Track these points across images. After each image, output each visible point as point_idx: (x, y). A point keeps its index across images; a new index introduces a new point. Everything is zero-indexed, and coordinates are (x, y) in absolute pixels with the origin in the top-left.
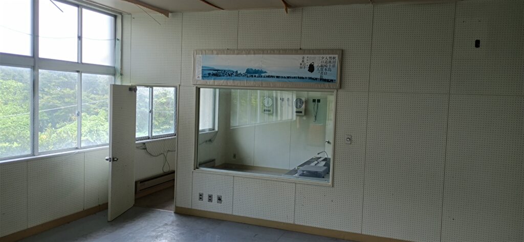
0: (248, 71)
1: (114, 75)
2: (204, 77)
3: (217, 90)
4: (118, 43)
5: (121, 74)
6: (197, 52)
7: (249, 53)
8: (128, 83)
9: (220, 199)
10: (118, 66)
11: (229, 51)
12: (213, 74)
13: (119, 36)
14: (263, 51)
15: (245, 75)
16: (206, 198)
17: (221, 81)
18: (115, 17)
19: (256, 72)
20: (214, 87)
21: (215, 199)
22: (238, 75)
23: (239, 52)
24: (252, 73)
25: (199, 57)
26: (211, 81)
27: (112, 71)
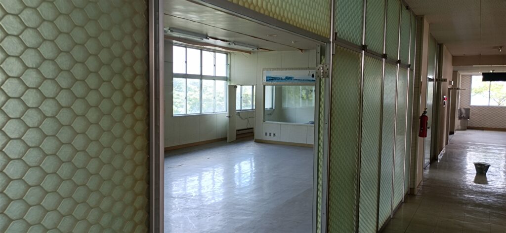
0: (286, 78)
1: (227, 80)
2: (267, 81)
3: (274, 87)
4: (228, 66)
5: (230, 80)
6: (264, 69)
7: (286, 70)
8: (233, 84)
9: (274, 135)
10: (228, 76)
11: (278, 69)
12: (270, 79)
13: (229, 63)
14: (293, 69)
15: (284, 80)
16: (268, 134)
17: (274, 82)
18: (227, 54)
19: (290, 78)
20: (272, 85)
21: (272, 135)
22: (282, 79)
23: (282, 69)
24: (288, 78)
25: (265, 72)
26: (270, 82)
27: (226, 79)
